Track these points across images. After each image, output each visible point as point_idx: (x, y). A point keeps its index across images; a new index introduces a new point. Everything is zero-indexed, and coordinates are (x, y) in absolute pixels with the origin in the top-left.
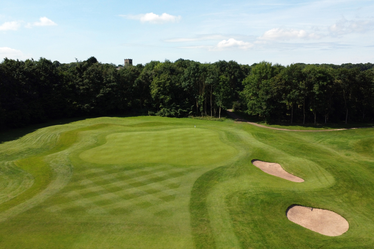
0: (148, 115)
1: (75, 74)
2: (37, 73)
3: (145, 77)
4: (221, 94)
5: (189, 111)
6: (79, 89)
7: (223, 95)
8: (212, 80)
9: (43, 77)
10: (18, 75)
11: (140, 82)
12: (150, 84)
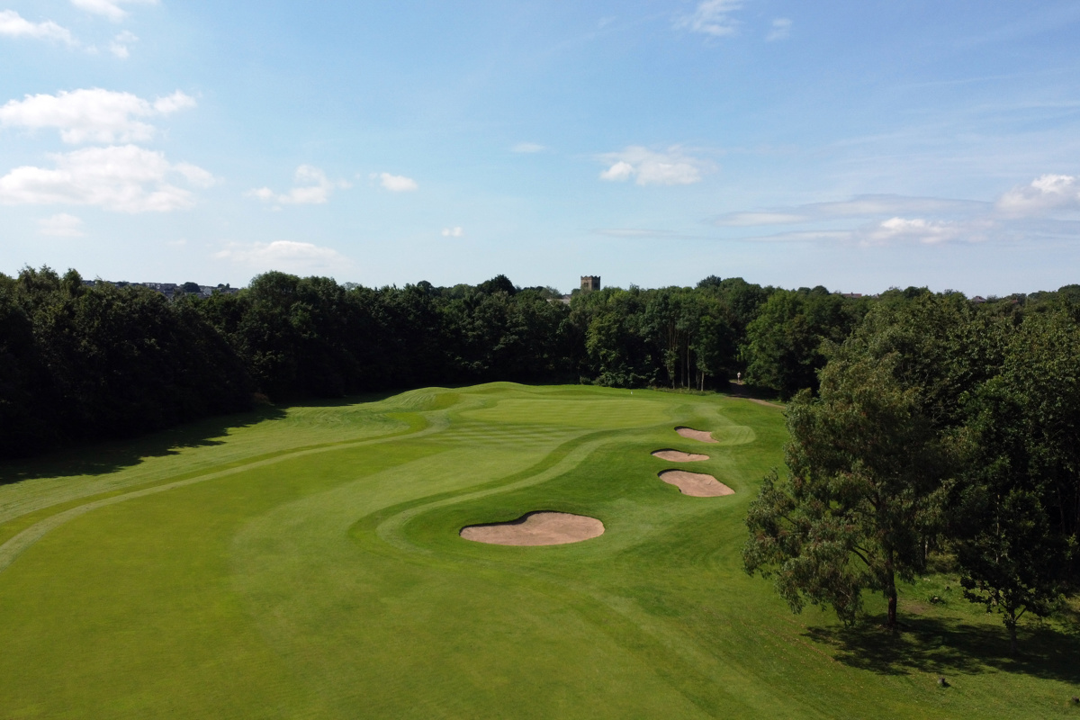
0: (580, 384)
1: (462, 311)
2: (403, 309)
3: (580, 318)
4: (702, 347)
5: (650, 377)
6: (466, 336)
7: (706, 349)
8: (687, 323)
9: (412, 316)
10: (377, 312)
11: (569, 327)
12: (586, 329)
